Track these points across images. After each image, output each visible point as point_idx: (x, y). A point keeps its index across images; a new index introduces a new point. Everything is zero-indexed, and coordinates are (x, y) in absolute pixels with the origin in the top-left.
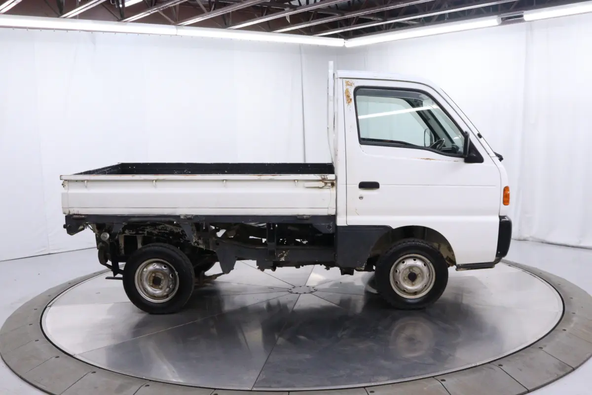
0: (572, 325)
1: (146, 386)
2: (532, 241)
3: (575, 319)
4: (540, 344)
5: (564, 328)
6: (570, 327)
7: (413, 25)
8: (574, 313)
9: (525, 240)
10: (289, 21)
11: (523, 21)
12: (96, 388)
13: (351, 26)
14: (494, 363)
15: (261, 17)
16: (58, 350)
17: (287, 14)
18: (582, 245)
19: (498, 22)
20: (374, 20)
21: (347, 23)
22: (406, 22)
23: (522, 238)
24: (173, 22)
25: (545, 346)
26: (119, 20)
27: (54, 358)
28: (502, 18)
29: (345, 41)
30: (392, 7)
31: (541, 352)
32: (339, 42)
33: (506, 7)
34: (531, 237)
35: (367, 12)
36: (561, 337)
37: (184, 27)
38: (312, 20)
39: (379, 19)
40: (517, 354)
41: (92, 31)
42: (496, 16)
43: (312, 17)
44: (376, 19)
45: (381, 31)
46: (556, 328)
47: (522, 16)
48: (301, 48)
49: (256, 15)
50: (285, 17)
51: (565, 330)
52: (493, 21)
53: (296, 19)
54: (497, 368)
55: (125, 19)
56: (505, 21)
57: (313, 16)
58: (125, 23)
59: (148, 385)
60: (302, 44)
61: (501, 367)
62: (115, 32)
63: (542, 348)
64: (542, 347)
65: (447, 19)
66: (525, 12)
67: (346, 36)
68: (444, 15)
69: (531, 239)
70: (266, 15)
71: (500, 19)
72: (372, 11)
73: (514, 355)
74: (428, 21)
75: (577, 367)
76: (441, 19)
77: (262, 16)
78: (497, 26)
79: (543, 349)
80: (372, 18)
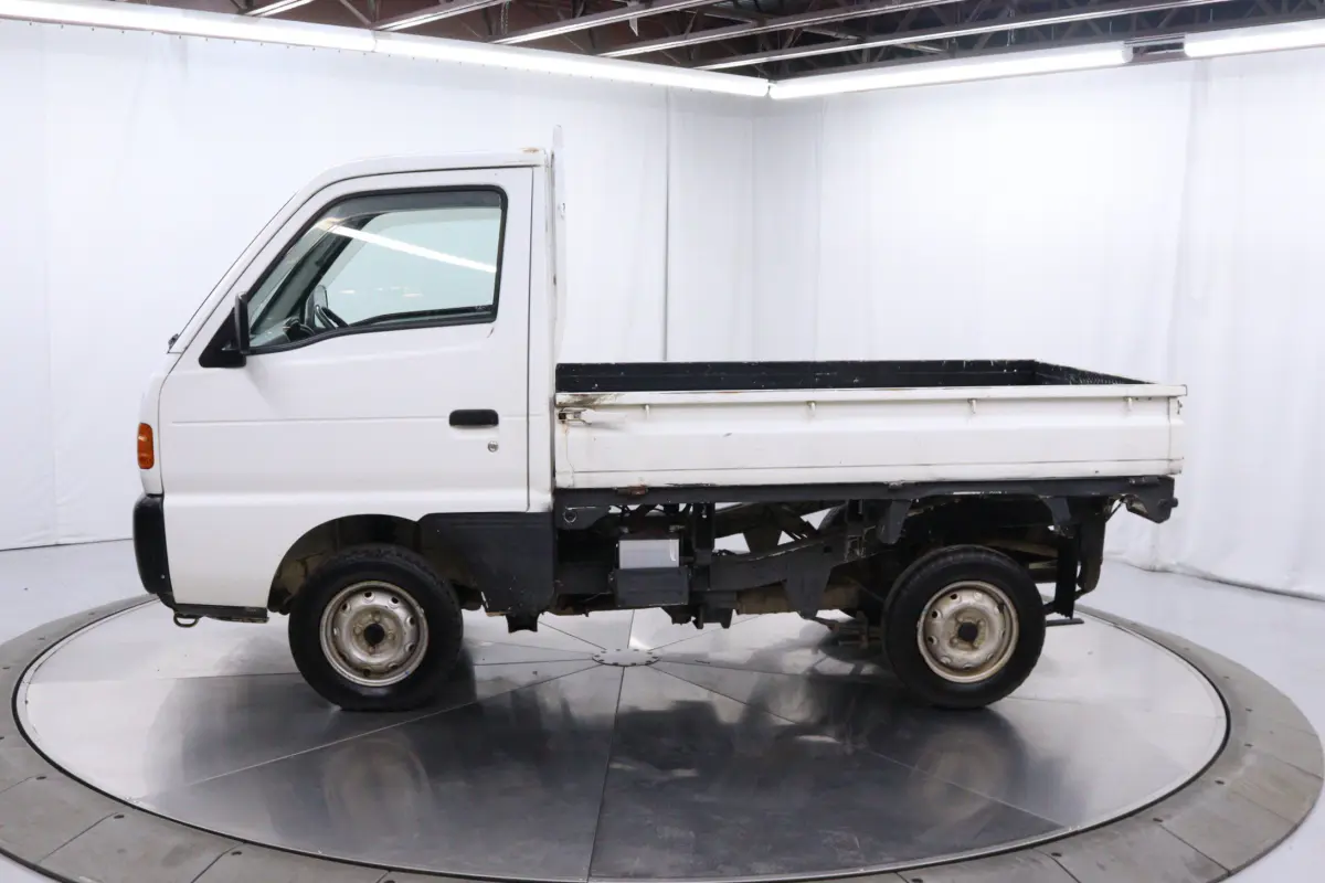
0: (1240, 772)
1: (234, 854)
2: (1183, 574)
3: (1250, 760)
4: (1157, 811)
5: (1219, 779)
6: (1234, 777)
7: (932, 54)
8: (1249, 745)
9: (1165, 571)
10: (636, 32)
11: (1182, 57)
12: (121, 851)
13: (783, 50)
14: (1041, 848)
15: (572, 20)
16: (45, 762)
17: (632, 15)
18: (1296, 589)
19: (1125, 56)
20: (838, 39)
21: (776, 41)
22: (912, 47)
23: (1158, 567)
24: (367, 22)
25: (1169, 817)
26: (241, 12)
27: (34, 780)
28: (1136, 50)
29: (771, 84)
30: (876, 11)
31: (1156, 830)
32: (756, 87)
33: (1151, 23)
34: (1179, 564)
35: (818, 19)
36: (1209, 799)
37: (393, 34)
38: (692, 31)
39: (850, 37)
40: (1101, 830)
41: (180, 35)
42: (1122, 43)
43: (691, 26)
44: (841, 36)
45: (858, 66)
46: (1201, 778)
47: (1180, 46)
48: (669, 96)
49: (559, 14)
50: (628, 22)
51: (1220, 782)
52: (1113, 53)
53: (653, 28)
54: (1048, 863)
55: (256, 8)
56: (1140, 55)
57: (694, 24)
58: (254, 18)
59: (239, 853)
60: (672, 87)
61: (1056, 858)
62: (235, 39)
63: (1161, 821)
64: (1161, 818)
65: (1011, 43)
66: (1188, 36)
67: (774, 72)
68: (1004, 33)
69: (1179, 570)
70: (583, 14)
71: (1131, 50)
72: (829, 18)
73: (1093, 832)
74: (966, 47)
75: (1238, 870)
76: (997, 44)
77: (574, 17)
78: (1124, 65)
79: (1165, 823)
80: (833, 34)
